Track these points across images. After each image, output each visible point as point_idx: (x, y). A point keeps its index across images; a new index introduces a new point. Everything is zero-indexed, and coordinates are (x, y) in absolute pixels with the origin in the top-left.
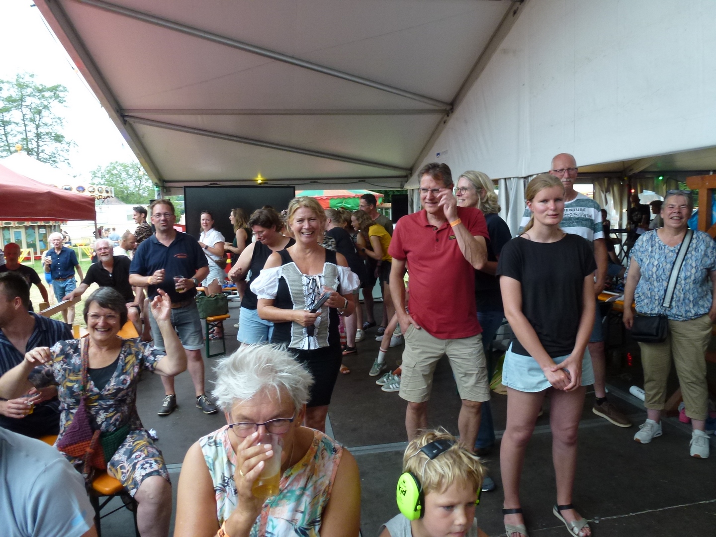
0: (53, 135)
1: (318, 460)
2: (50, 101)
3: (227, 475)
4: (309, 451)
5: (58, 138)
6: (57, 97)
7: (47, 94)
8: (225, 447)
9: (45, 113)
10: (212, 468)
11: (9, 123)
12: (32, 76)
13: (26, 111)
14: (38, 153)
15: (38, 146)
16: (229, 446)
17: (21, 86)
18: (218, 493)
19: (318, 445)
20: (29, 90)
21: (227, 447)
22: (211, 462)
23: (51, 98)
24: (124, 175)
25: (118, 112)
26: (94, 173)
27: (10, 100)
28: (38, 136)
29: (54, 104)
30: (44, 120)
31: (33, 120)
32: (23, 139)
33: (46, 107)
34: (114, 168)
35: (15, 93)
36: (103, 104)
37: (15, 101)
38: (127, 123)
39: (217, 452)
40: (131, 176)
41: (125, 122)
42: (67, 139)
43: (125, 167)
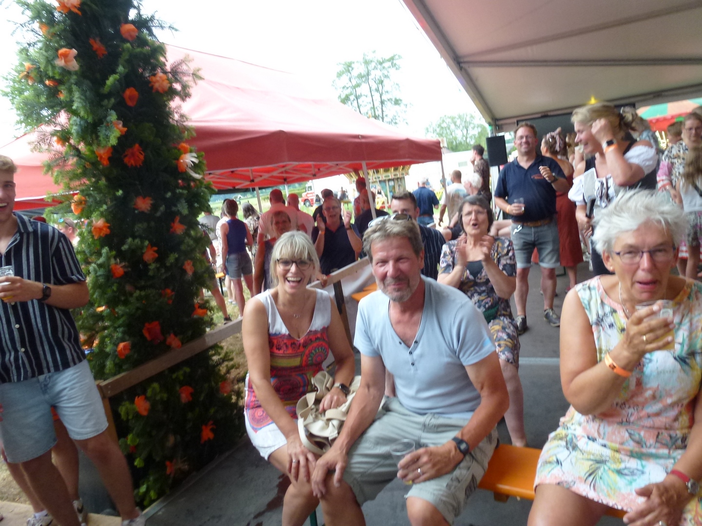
0: (394, 100)
1: (692, 301)
2: (389, 70)
3: (601, 313)
4: (681, 293)
5: (397, 102)
6: (394, 65)
7: (387, 65)
8: (599, 290)
9: (386, 81)
10: (588, 307)
11: (360, 96)
12: (374, 52)
13: (372, 83)
14: (383, 118)
15: (383, 111)
16: (602, 290)
17: (367, 63)
18: (594, 327)
19: (691, 288)
20: (373, 64)
21: (600, 291)
22: (586, 302)
23: (389, 67)
24: (452, 127)
25: (455, 60)
26: (427, 129)
27: (360, 76)
28: (382, 103)
29: (392, 71)
30: (385, 89)
31: (377, 90)
32: (371, 108)
33: (386, 76)
34: (443, 121)
35: (362, 70)
36: (442, 55)
37: (362, 77)
38: (463, 70)
39: (591, 294)
40: (459, 127)
41: (461, 69)
42: (404, 102)
43: (453, 118)
